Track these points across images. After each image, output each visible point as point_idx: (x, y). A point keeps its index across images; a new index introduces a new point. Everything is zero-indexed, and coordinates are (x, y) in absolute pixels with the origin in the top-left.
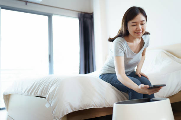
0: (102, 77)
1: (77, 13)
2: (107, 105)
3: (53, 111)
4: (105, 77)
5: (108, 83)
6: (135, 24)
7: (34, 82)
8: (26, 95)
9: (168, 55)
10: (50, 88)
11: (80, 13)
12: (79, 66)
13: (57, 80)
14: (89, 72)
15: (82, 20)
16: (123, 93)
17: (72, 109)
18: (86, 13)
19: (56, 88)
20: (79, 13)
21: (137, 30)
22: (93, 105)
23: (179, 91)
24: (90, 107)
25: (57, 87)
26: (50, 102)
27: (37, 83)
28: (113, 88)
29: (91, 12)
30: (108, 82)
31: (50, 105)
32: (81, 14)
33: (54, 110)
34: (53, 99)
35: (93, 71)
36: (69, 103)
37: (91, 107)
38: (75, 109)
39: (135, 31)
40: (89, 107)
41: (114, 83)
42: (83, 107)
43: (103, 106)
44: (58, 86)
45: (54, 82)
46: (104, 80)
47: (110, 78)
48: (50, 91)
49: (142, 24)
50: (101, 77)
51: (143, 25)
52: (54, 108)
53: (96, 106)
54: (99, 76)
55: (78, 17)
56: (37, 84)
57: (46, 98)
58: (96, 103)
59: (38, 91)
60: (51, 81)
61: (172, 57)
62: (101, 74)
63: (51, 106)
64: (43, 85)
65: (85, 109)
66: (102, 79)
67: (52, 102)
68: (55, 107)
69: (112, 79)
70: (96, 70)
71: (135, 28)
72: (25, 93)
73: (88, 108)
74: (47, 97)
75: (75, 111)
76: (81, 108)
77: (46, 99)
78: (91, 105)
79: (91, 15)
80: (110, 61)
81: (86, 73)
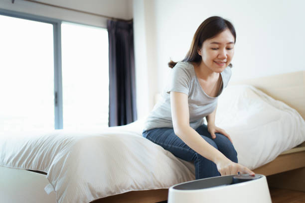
0: (149, 135)
1: (105, 19)
2: (157, 186)
3: (59, 199)
4: (154, 135)
5: (158, 146)
6: (217, 46)
7: (26, 144)
8: (10, 168)
9: (259, 95)
10: (55, 156)
11: (110, 20)
12: (108, 112)
13: (67, 142)
14: (125, 124)
15: (113, 32)
16: (185, 162)
17: (94, 195)
18: (120, 21)
19: (64, 157)
20: (108, 21)
21: (219, 57)
22: (132, 187)
23: (277, 155)
24: (126, 190)
25: (67, 156)
26: (53, 182)
27: (30, 146)
28: (167, 154)
29: (130, 18)
30: (158, 144)
31: (53, 189)
32: (112, 22)
33: (60, 197)
34: (59, 177)
35: (133, 121)
36: (88, 183)
37: (129, 189)
38: (99, 194)
39: (215, 59)
40: (124, 190)
41: (170, 146)
42: (113, 191)
43: (150, 187)
44: (68, 152)
45: (60, 145)
46: (151, 140)
47: (162, 136)
48: (55, 162)
49: (228, 49)
50: (147, 135)
51: (229, 51)
52: (61, 194)
53: (137, 187)
54: (143, 132)
55: (106, 26)
56: (30, 148)
57: (46, 174)
58: (137, 183)
59: (32, 161)
60: (57, 142)
61: (266, 97)
62: (146, 129)
63: (56, 190)
64: (41, 151)
65: (117, 194)
66: (149, 139)
67: (56, 182)
68: (63, 192)
69: (166, 138)
70: (137, 119)
71: (216, 52)
72: (9, 163)
73: (122, 193)
74: (48, 173)
75: (99, 198)
76: (110, 192)
77: (47, 176)
78: (128, 186)
79: (130, 23)
80: (162, 106)
81: (119, 124)
